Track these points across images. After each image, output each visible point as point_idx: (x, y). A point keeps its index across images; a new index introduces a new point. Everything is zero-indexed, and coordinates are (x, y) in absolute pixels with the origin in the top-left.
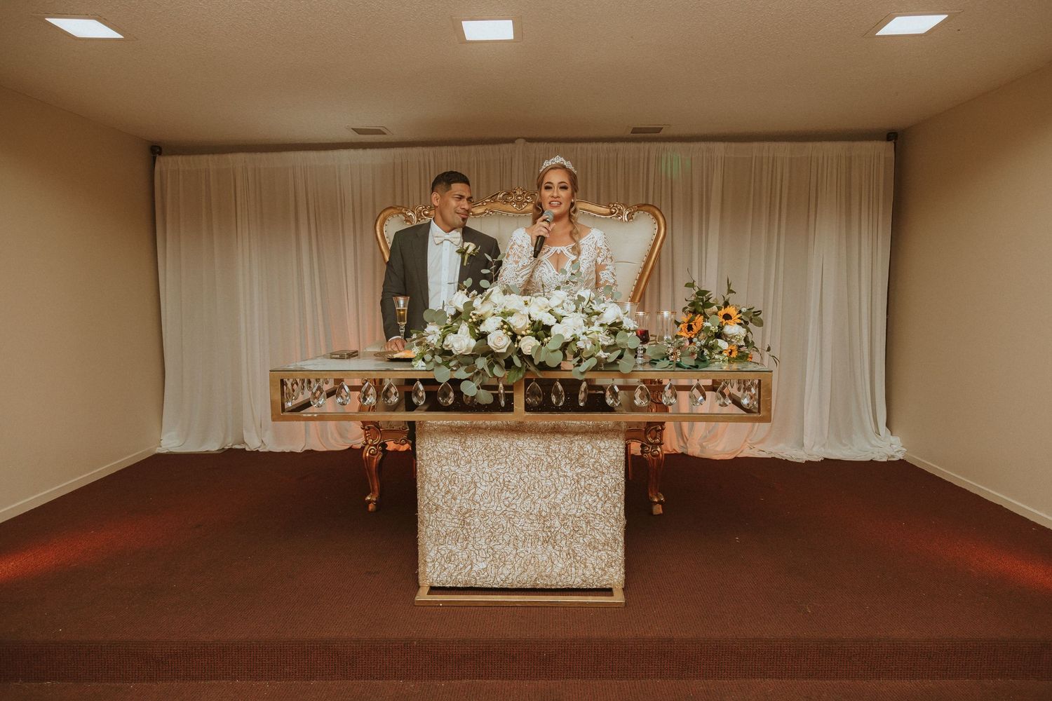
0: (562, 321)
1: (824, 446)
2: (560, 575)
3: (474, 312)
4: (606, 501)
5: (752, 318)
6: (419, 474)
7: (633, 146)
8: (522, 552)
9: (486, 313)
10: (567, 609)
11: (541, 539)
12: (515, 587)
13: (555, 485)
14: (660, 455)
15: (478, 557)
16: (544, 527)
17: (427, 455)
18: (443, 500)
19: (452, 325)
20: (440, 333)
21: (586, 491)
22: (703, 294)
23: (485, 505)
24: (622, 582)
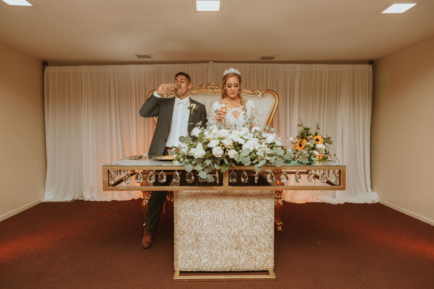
0: (247, 142)
1: (345, 197)
2: (243, 265)
3: (205, 137)
4: (265, 228)
5: (327, 141)
6: (175, 216)
7: (261, 65)
8: (225, 254)
9: (211, 138)
10: (249, 282)
11: (235, 247)
12: (221, 271)
13: (241, 221)
14: (280, 203)
15: (203, 256)
16: (236, 242)
17: (179, 207)
18: (187, 229)
19: (193, 144)
20: (188, 148)
21: (256, 224)
22: (307, 129)
23: (207, 231)
24: (273, 267)
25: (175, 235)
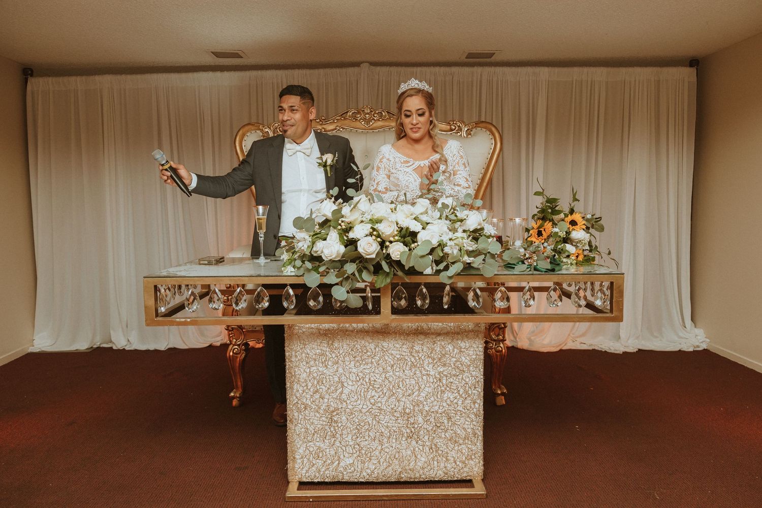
0: (427, 227)
1: (637, 338)
2: (423, 468)
3: (343, 219)
4: (466, 398)
5: (594, 224)
6: (288, 375)
8: (387, 447)
9: (355, 220)
10: (432, 501)
11: (405, 435)
12: (380, 480)
13: (418, 383)
14: (502, 350)
15: (345, 453)
16: (408, 424)
17: (296, 356)
18: (311, 400)
19: (320, 232)
20: (311, 240)
21: (448, 389)
22: (552, 201)
23: (352, 403)
24: (481, 474)
25: (289, 412)
